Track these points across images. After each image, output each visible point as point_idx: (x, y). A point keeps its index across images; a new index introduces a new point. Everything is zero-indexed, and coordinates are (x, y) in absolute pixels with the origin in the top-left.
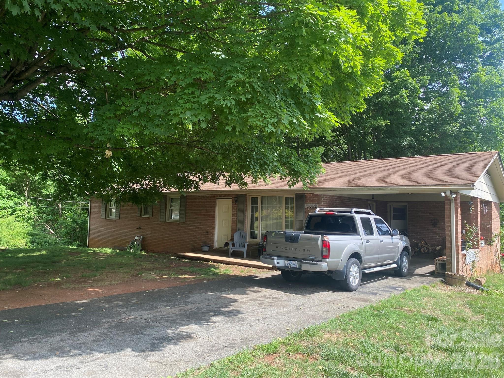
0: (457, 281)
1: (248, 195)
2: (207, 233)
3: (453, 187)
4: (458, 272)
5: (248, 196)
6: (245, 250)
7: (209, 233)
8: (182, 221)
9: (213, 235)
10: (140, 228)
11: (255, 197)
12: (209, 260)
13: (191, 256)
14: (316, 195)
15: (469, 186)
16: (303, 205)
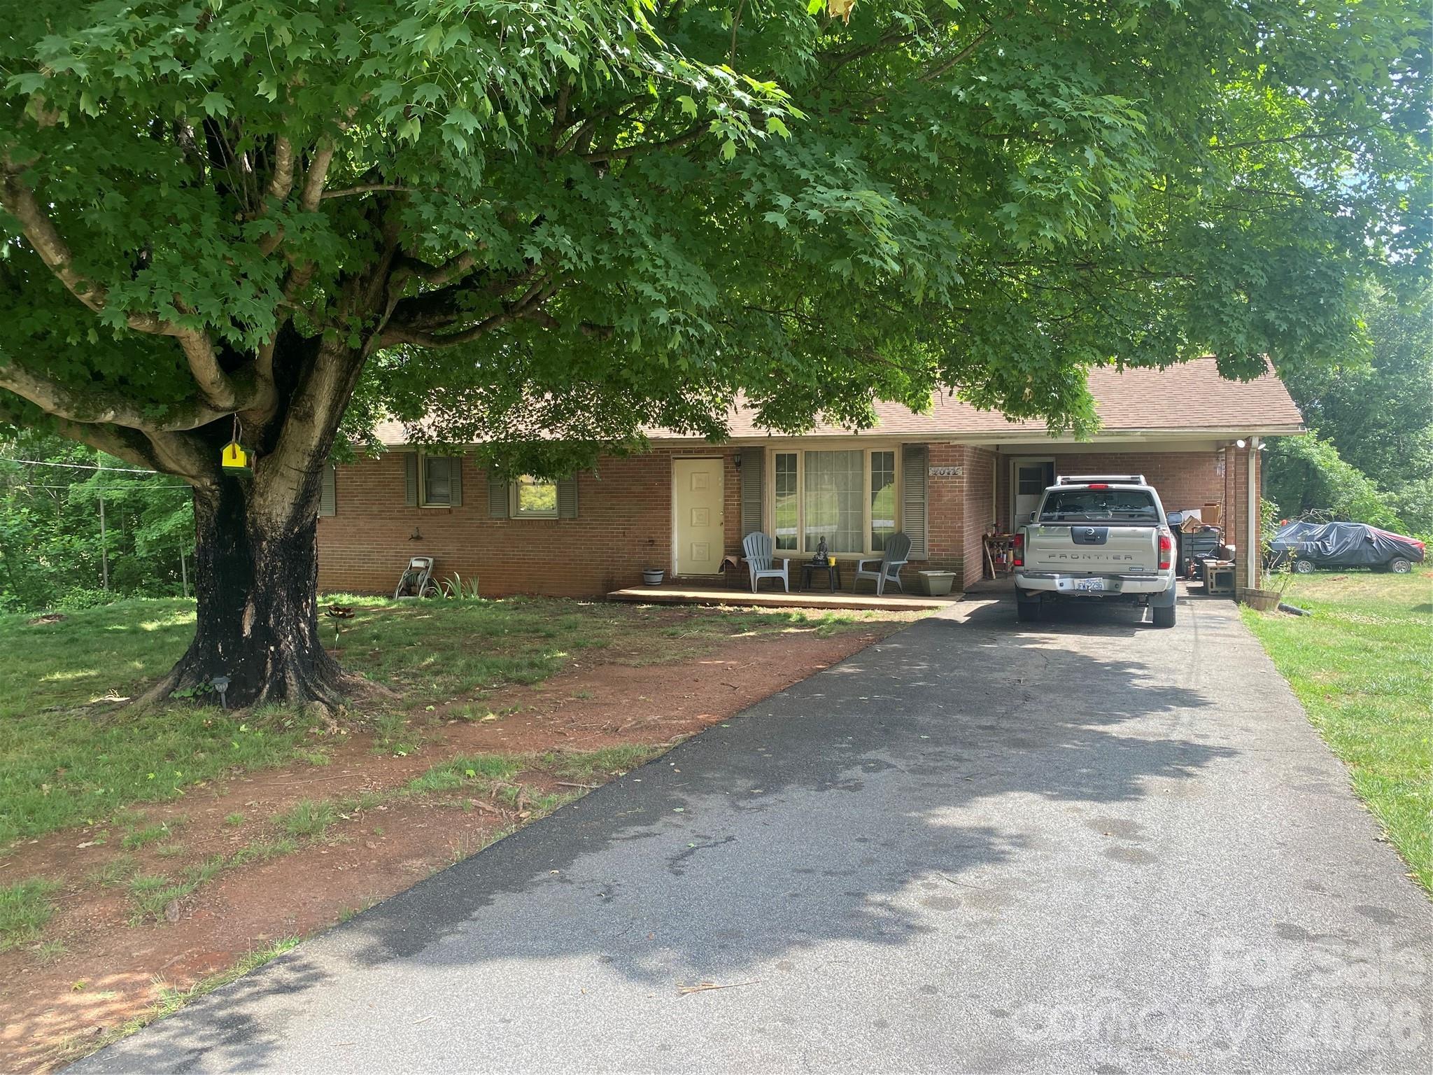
0: (1269, 600)
1: (768, 448)
2: (653, 541)
3: (1264, 430)
4: (1258, 585)
5: (767, 452)
6: (784, 574)
7: (658, 541)
8: (567, 515)
10: (418, 538)
11: (787, 452)
13: (658, 597)
14: (955, 446)
15: (1293, 429)
16: (924, 471)
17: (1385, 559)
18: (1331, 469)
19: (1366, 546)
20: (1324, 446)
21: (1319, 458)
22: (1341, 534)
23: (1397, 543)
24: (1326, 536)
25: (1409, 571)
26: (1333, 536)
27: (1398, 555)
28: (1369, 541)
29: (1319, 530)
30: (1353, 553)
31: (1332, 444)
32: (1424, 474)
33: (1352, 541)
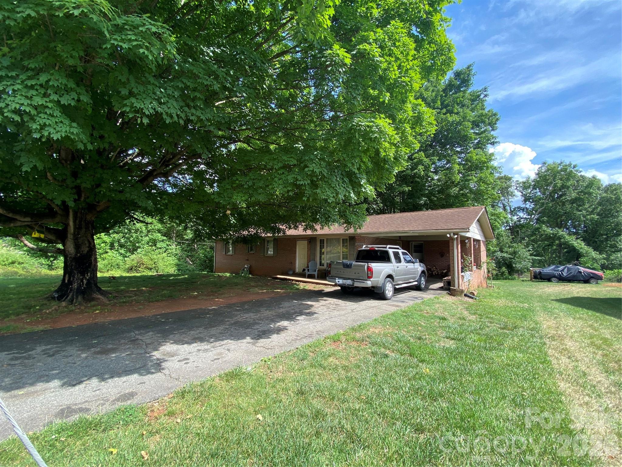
0: (458, 293)
1: (317, 237)
3: (455, 230)
4: (459, 287)
5: (317, 239)
6: (316, 273)
7: (293, 263)
8: (275, 255)
9: (295, 264)
10: (248, 260)
11: (322, 239)
12: (293, 280)
13: (281, 278)
14: (363, 237)
15: (466, 230)
16: (354, 244)
17: (587, 279)
18: (581, 248)
19: (579, 274)
20: (579, 241)
21: (576, 245)
22: (569, 269)
23: (591, 273)
24: (563, 270)
25: (597, 283)
26: (566, 270)
27: (592, 277)
28: (581, 272)
29: (561, 268)
30: (574, 276)
31: (581, 240)
32: (620, 251)
33: (573, 272)
